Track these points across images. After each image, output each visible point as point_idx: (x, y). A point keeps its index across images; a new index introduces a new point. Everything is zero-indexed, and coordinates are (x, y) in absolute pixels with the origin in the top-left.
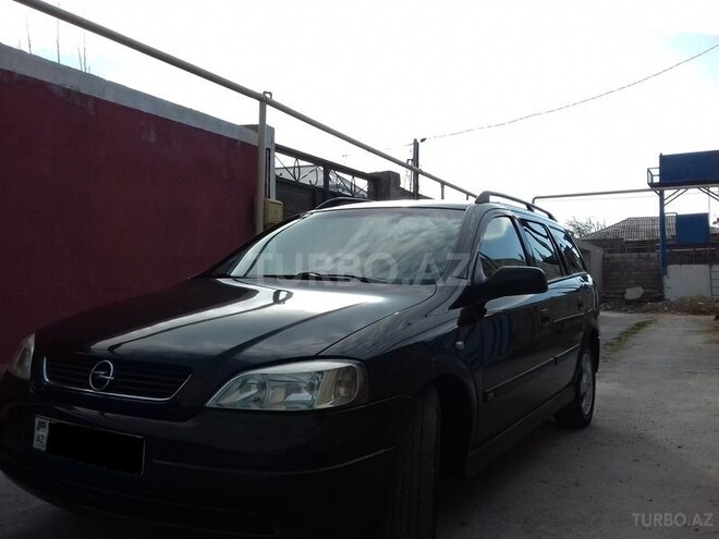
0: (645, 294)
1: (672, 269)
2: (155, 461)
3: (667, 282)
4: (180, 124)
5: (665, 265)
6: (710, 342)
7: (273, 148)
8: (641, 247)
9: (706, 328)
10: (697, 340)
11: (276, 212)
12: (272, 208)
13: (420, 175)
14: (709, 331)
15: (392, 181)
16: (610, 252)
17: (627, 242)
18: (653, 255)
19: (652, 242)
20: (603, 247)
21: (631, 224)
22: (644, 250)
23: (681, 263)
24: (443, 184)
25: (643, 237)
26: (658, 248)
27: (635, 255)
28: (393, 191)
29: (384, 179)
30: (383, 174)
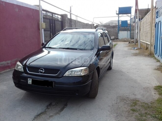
0: (115, 38)
1: (120, 32)
2: (56, 85)
3: (119, 35)
4: (22, 6)
5: (119, 31)
6: (129, 49)
7: (42, 10)
8: (114, 27)
9: (127, 46)
10: (126, 49)
11: (44, 25)
12: (43, 25)
13: (72, 14)
14: (128, 46)
15: (66, 16)
16: (107, 28)
17: (111, 26)
18: (116, 29)
19: (116, 26)
20: (106, 27)
21: (112, 22)
22: (114, 28)
23: (122, 31)
24: (76, 16)
25: (114, 25)
26: (117, 27)
27: (113, 29)
28: (66, 18)
29: (64, 16)
30: (64, 14)
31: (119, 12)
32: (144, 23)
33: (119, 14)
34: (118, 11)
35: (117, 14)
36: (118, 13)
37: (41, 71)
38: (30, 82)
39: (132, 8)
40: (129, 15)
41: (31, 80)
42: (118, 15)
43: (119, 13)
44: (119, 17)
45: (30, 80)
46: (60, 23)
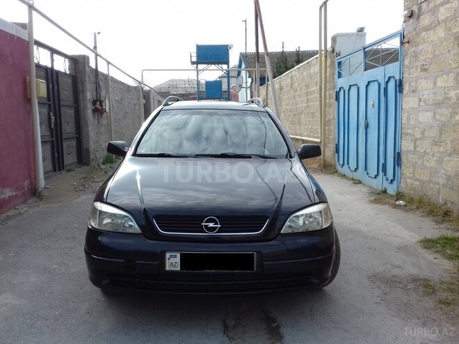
2: (264, 262)
7: (33, 42)
11: (43, 88)
13: (98, 57)
15: (86, 62)
19: (187, 95)
24: (109, 63)
25: (181, 91)
28: (87, 68)
29: (81, 60)
30: (80, 56)
31: (198, 56)
32: (281, 89)
33: (197, 63)
34: (194, 55)
35: (193, 63)
36: (194, 59)
37: (211, 225)
38: (173, 262)
39: (230, 48)
40: (225, 67)
41: (178, 255)
42: (195, 65)
43: (197, 59)
44: (198, 72)
45: (175, 256)
46: (70, 81)
